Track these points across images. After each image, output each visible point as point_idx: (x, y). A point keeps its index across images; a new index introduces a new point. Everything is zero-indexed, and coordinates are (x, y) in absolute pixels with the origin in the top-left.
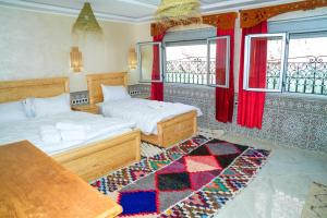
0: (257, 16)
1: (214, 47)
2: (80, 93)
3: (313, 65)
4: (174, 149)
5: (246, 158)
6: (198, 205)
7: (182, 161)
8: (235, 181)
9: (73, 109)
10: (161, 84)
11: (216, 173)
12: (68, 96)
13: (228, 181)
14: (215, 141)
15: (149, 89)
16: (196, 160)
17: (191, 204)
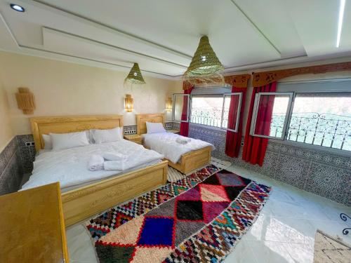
0: (268, 78)
1: (228, 100)
2: (130, 127)
3: (316, 120)
4: (192, 176)
5: (249, 192)
6: (208, 243)
7: (197, 188)
8: (241, 217)
9: (124, 138)
10: (188, 124)
11: (225, 205)
12: (122, 128)
13: (235, 216)
14: (224, 172)
15: (179, 126)
16: (208, 189)
17: (203, 240)
